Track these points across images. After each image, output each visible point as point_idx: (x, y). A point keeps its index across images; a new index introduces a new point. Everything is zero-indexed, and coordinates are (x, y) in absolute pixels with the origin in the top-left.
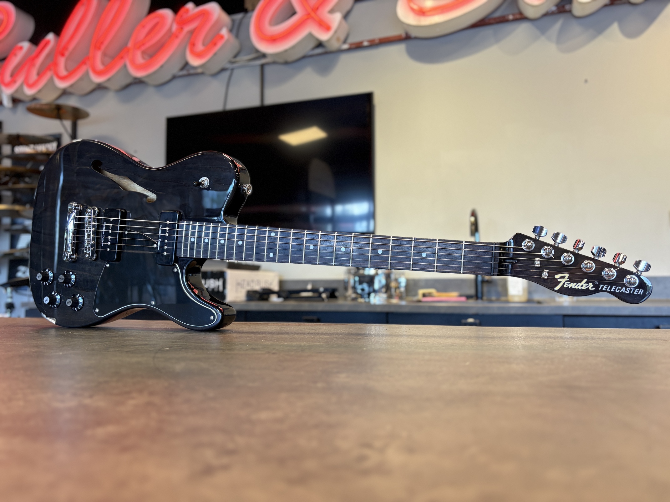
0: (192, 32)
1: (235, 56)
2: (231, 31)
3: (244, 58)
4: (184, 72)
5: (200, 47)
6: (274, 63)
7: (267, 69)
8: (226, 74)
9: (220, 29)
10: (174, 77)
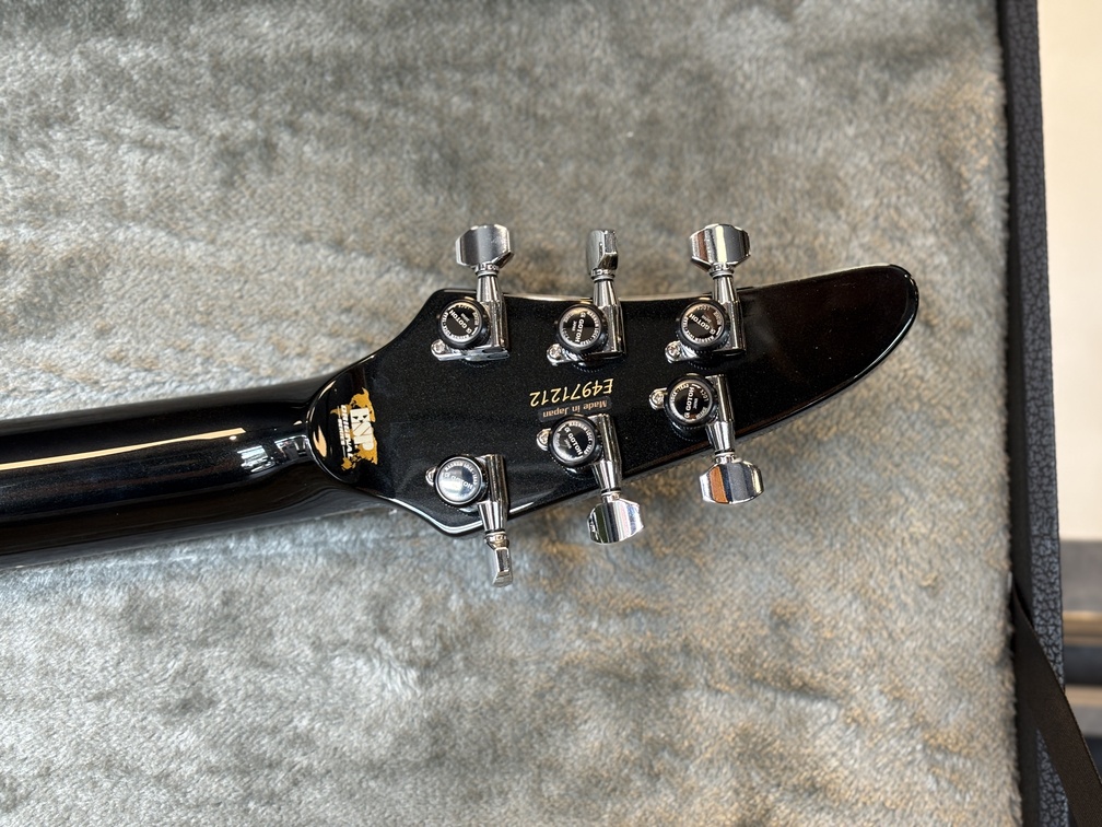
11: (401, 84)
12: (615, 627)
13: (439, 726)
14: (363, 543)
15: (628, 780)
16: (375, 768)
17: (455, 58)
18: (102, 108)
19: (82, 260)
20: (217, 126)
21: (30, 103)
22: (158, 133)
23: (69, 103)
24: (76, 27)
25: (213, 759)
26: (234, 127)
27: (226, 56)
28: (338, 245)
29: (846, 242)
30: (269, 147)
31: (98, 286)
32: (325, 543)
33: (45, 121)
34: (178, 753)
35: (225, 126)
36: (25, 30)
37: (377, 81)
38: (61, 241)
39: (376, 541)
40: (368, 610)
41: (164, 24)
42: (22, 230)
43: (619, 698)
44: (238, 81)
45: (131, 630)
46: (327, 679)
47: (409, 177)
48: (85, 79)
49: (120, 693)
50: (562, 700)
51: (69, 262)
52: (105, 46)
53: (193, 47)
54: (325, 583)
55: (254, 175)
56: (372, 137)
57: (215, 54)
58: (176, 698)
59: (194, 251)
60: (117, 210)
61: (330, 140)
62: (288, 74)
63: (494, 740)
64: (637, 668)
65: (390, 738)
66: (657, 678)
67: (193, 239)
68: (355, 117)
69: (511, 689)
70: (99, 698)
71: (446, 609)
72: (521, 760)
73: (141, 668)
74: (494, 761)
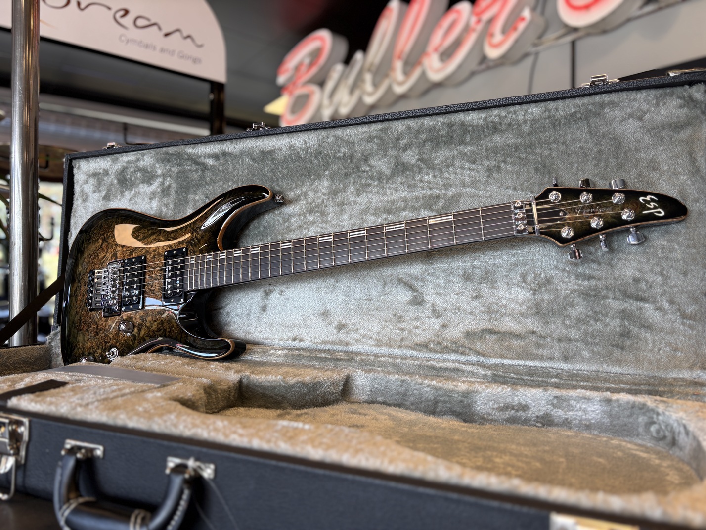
0: (491, 21)
1: (540, 37)
2: (533, 10)
3: (551, 36)
4: (483, 66)
5: (498, 37)
6: (588, 35)
7: (580, 45)
8: (529, 61)
9: (521, 10)
10: (473, 74)
11: (531, 149)
12: (586, 282)
13: (538, 305)
14: (519, 261)
15: (589, 322)
16: (522, 315)
17: (545, 141)
18: (461, 162)
19: (455, 196)
20: (486, 163)
21: (445, 162)
22: (473, 166)
23: (453, 162)
24: (455, 144)
25: (483, 310)
26: (491, 163)
27: (489, 147)
28: (515, 189)
29: (658, 179)
30: (499, 167)
31: (459, 202)
32: (510, 260)
33: (448, 166)
34: (475, 308)
35: (488, 163)
36: (444, 146)
37: (525, 149)
38: (451, 192)
39: (523, 260)
40: (520, 277)
41: (475, 141)
42: (443, 191)
43: (587, 300)
44: (492, 152)
45: (465, 279)
46: (510, 293)
47: (533, 171)
48: (457, 156)
49: (462, 294)
50: (571, 300)
51: (452, 197)
52: (461, 148)
53: (482, 146)
54: (509, 270)
55: (495, 174)
56: (524, 162)
57: (486, 147)
58: (474, 295)
59: (481, 193)
60: (464, 185)
61: (513, 164)
62: (503, 149)
63: (552, 310)
64: (593, 293)
65: (525, 307)
66: (598, 296)
67: (480, 190)
68: (520, 158)
69: (557, 297)
70: (457, 294)
71: (540, 277)
72: (559, 315)
73: (466, 288)
74: (552, 314)
